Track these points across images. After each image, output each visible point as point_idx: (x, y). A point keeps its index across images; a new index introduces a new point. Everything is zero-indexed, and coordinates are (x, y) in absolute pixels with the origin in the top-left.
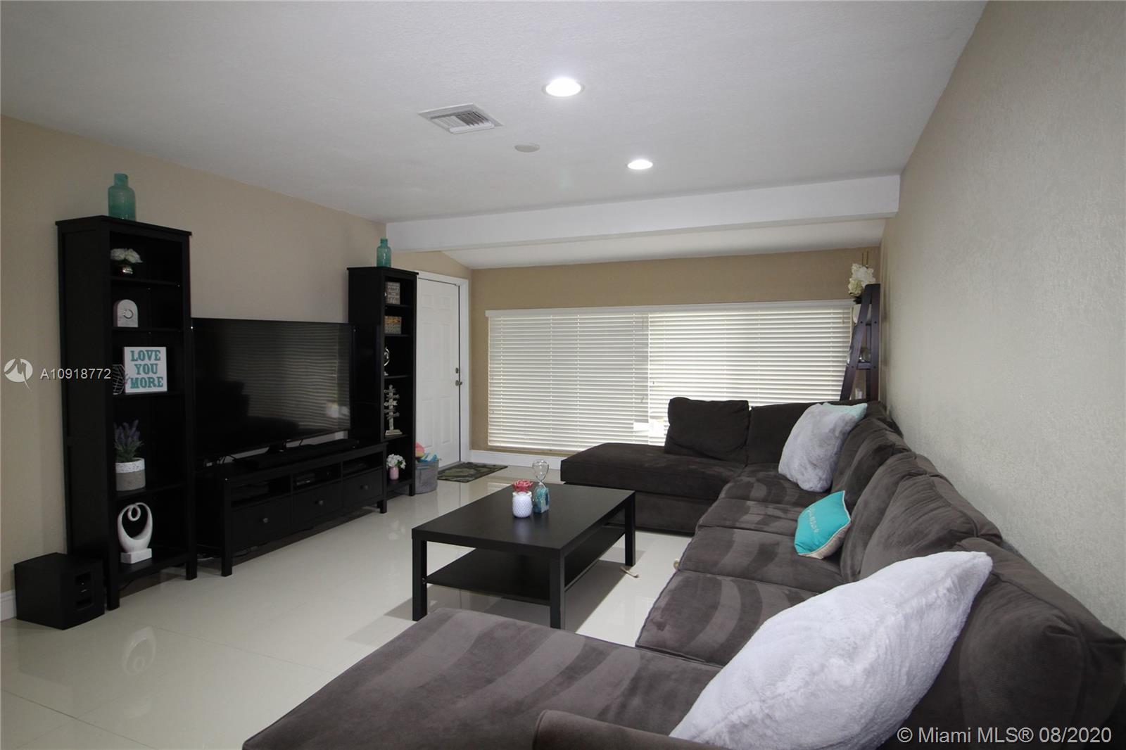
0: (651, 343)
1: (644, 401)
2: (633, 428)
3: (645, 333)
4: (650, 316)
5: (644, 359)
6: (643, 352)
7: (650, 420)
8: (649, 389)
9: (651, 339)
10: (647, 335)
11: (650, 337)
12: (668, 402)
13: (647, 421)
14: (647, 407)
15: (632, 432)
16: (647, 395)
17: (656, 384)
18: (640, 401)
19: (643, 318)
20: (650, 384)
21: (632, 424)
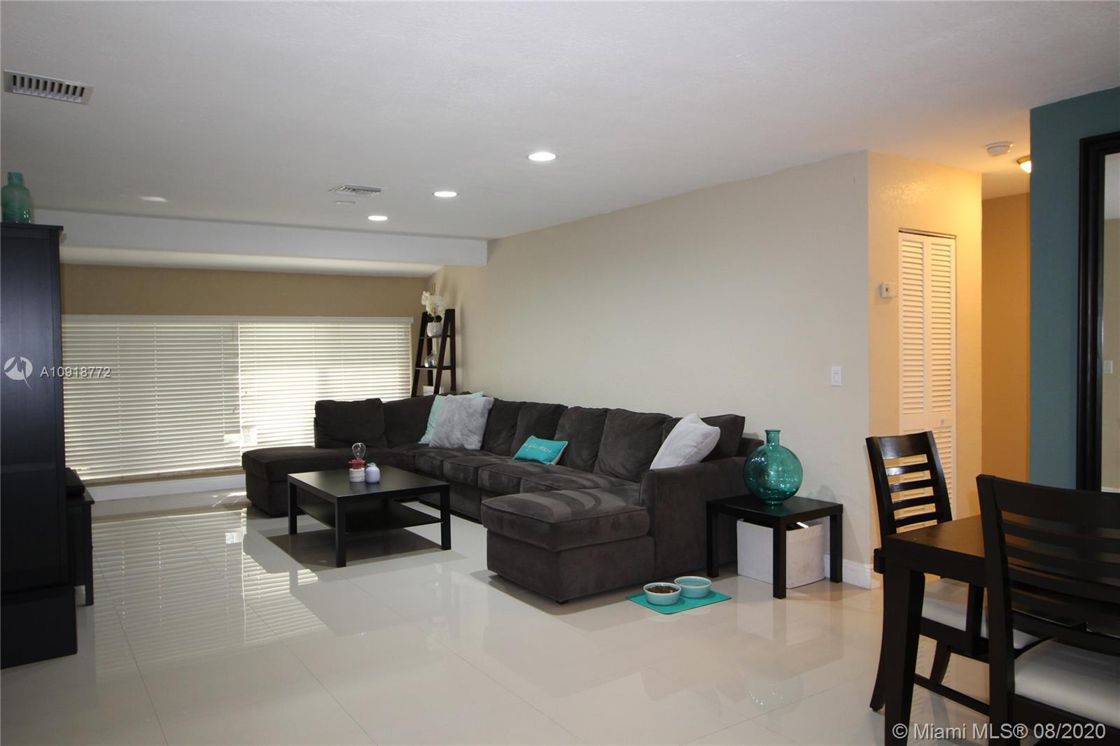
0: (241, 353)
1: (236, 412)
2: (223, 440)
3: (235, 343)
4: (239, 326)
5: (234, 369)
6: (234, 362)
7: (242, 430)
8: (240, 399)
9: (241, 349)
10: (238, 345)
11: (240, 347)
12: (315, 403)
13: (238, 432)
14: (239, 418)
15: (223, 444)
16: (238, 405)
17: (248, 394)
18: (232, 412)
19: (232, 328)
20: (240, 394)
21: (222, 436)
